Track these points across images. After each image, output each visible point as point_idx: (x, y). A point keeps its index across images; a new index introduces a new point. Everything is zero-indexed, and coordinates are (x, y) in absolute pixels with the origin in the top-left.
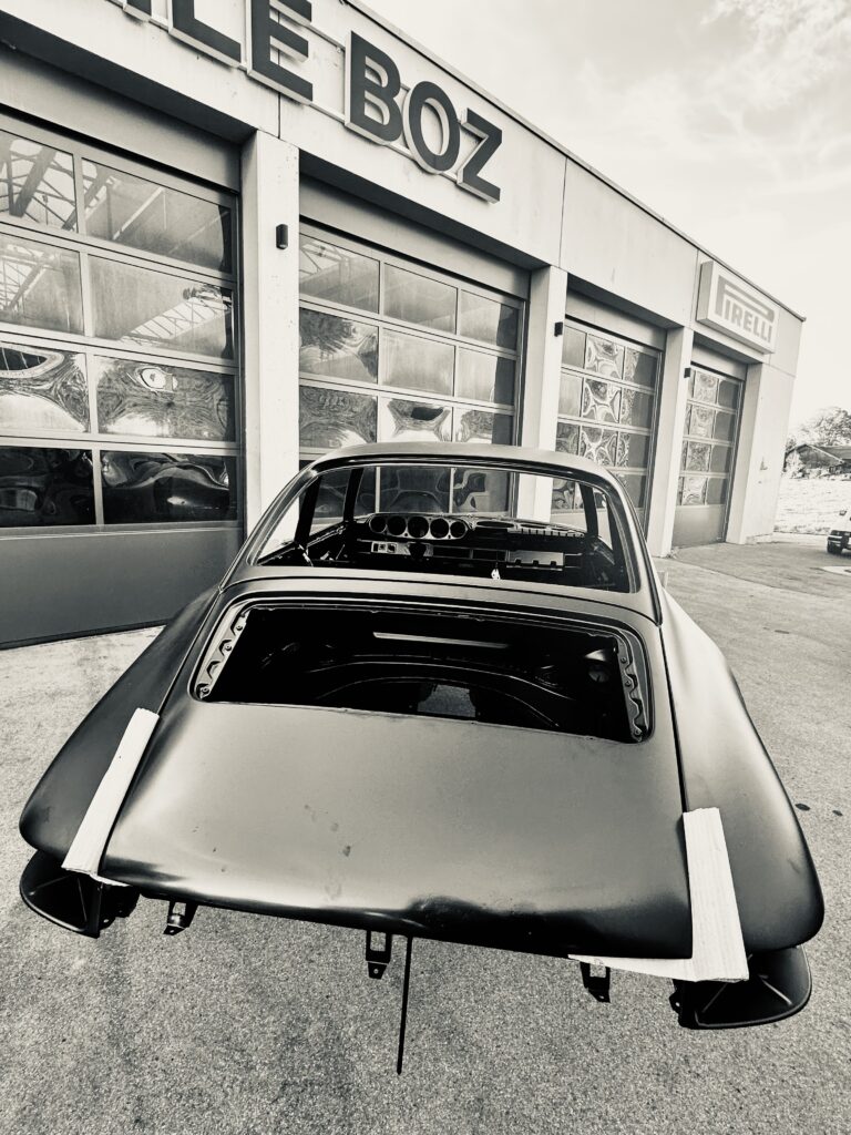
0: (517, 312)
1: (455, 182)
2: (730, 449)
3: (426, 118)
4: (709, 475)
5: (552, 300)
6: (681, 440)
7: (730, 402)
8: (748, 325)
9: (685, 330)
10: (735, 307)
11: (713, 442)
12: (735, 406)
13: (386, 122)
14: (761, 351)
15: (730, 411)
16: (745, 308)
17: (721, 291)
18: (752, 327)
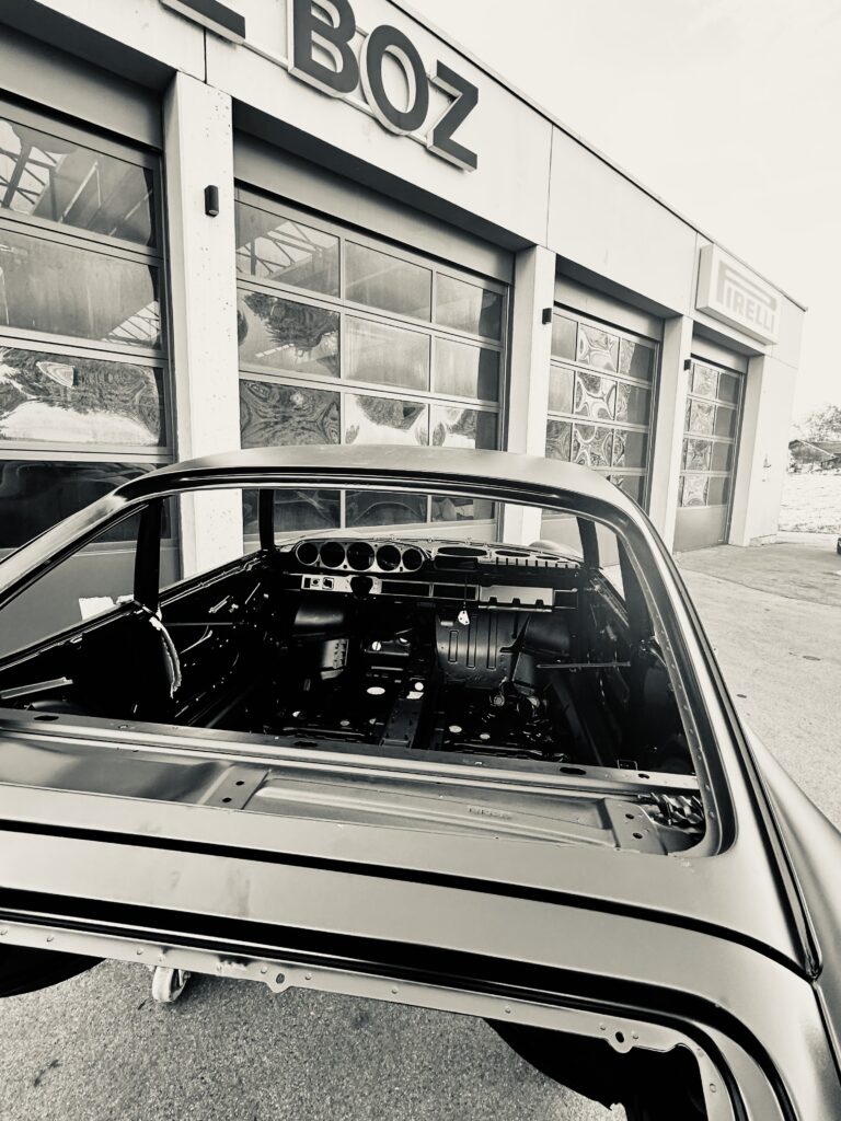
0: (500, 298)
1: (424, 146)
2: (731, 446)
3: (388, 69)
4: (711, 474)
5: (538, 285)
6: (681, 438)
7: (731, 397)
8: (751, 314)
9: (684, 318)
10: (737, 294)
11: (714, 439)
12: (735, 402)
13: (340, 68)
14: (763, 342)
15: (731, 406)
16: (747, 296)
17: (722, 278)
18: (754, 316)
